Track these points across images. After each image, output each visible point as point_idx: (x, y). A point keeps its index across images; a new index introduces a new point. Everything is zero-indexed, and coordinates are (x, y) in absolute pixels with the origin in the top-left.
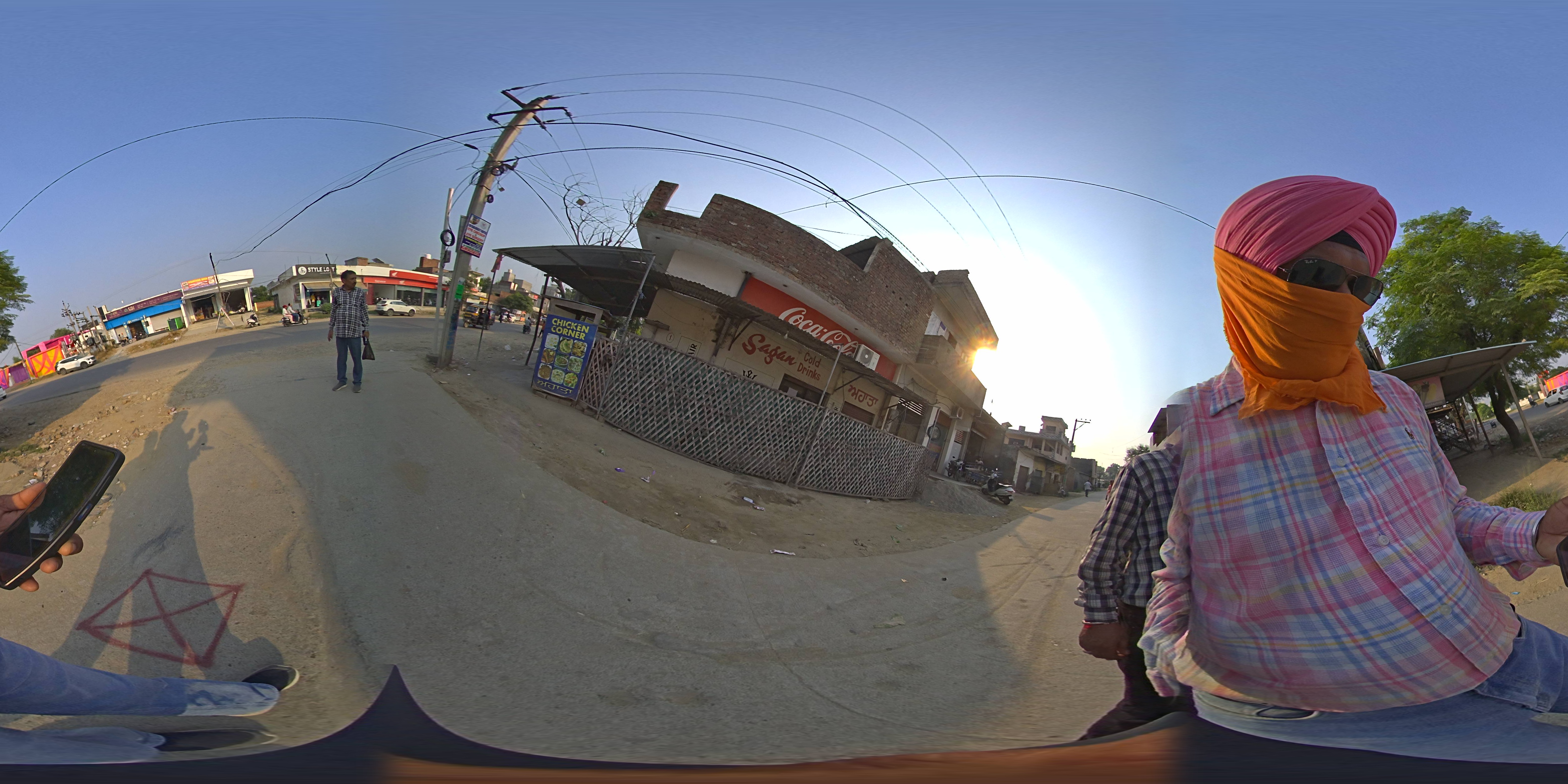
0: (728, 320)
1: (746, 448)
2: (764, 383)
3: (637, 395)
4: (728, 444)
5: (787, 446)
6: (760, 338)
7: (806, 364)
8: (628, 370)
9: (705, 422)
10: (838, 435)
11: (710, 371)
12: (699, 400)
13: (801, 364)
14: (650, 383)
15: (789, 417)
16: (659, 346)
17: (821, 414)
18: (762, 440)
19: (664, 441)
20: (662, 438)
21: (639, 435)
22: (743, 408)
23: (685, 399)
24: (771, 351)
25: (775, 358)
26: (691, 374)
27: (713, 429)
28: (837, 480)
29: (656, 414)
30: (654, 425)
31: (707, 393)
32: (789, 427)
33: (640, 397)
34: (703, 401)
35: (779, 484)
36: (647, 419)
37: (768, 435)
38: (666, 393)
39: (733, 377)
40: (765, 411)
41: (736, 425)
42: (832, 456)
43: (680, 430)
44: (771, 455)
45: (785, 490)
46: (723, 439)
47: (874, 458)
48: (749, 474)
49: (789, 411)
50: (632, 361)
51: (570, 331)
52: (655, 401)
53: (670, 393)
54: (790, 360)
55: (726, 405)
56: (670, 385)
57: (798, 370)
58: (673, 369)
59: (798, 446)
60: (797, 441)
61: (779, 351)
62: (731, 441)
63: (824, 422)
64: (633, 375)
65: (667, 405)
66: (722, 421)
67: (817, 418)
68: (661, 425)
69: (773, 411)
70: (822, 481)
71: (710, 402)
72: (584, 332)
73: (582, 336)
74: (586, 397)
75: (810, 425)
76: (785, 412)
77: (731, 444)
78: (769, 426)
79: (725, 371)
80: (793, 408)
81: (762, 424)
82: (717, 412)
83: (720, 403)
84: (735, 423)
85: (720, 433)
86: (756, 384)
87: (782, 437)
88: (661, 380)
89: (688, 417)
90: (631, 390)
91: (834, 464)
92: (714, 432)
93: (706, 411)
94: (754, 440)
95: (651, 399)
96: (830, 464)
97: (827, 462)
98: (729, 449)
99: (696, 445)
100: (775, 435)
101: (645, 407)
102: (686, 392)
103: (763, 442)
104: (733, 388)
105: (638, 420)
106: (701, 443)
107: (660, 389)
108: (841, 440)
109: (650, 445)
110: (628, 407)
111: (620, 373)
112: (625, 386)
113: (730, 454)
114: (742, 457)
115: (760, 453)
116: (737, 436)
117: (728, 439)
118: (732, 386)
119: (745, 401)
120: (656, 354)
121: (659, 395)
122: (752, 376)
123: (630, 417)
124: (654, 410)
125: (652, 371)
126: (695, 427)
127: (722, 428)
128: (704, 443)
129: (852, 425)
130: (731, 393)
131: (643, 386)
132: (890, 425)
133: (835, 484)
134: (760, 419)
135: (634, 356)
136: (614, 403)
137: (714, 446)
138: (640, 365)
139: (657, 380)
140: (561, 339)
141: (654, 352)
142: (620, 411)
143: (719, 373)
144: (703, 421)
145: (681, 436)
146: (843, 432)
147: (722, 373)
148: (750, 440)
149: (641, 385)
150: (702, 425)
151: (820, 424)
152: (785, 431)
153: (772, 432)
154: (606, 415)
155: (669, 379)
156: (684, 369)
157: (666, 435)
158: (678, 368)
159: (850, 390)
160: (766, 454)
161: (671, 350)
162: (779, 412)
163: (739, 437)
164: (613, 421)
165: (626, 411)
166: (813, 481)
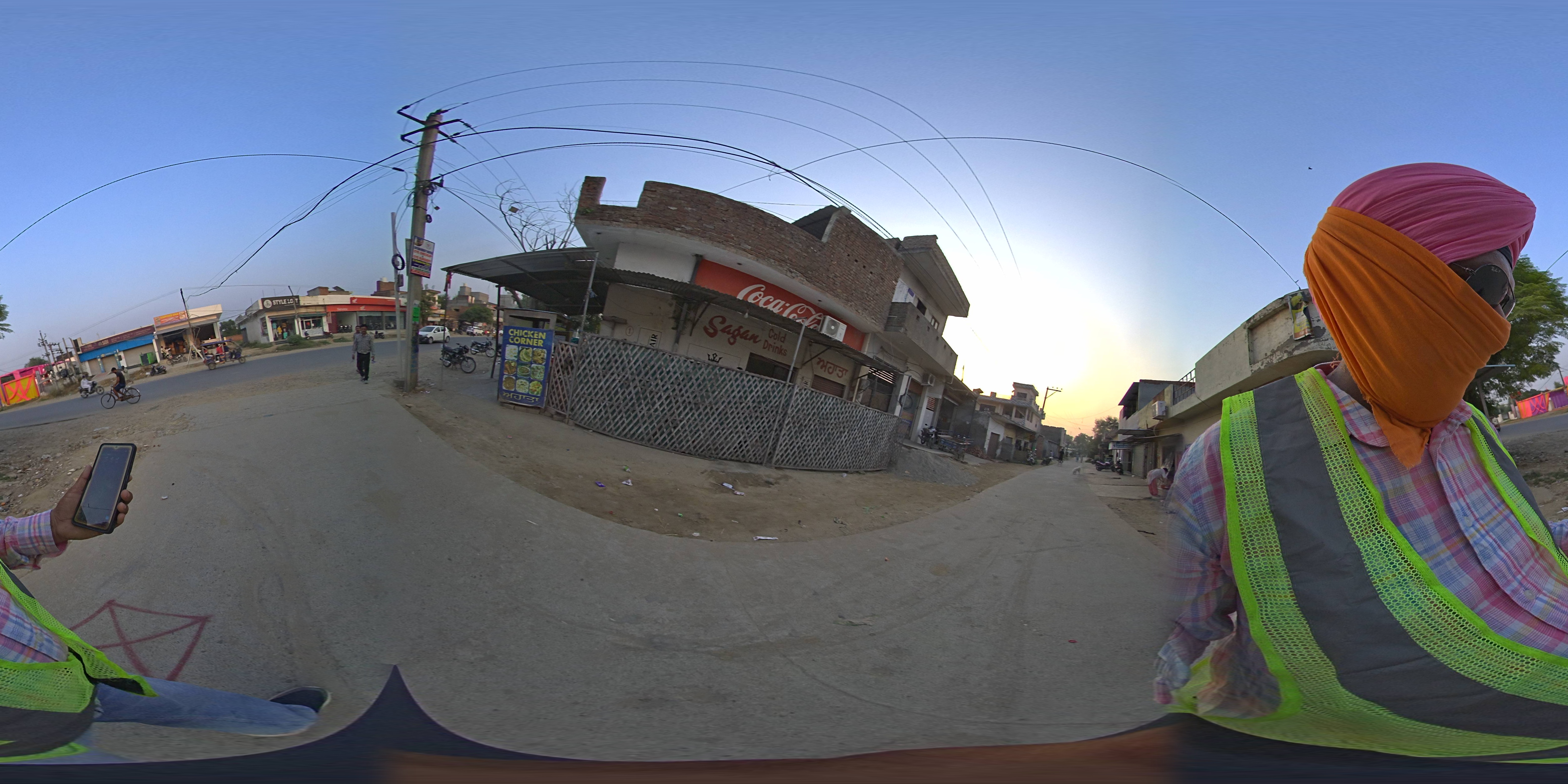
0: (686, 305)
1: (719, 434)
2: (729, 366)
3: (602, 394)
4: (700, 432)
5: (759, 427)
6: (720, 319)
7: (771, 341)
8: (590, 371)
9: (674, 413)
10: (810, 410)
11: (673, 360)
12: (665, 391)
13: (766, 341)
14: (614, 380)
15: (758, 396)
16: (618, 342)
17: (790, 391)
18: (734, 423)
19: (636, 436)
20: (634, 434)
21: (610, 434)
22: (710, 394)
23: (651, 392)
24: (734, 331)
25: (738, 338)
26: (653, 366)
27: (683, 419)
28: (812, 456)
29: (624, 410)
30: (624, 422)
31: (672, 383)
32: (760, 408)
33: (605, 395)
34: (670, 392)
35: (755, 466)
36: (616, 417)
37: (739, 418)
38: (631, 388)
39: (697, 364)
40: (733, 394)
41: (706, 411)
42: (806, 432)
43: (651, 424)
44: (745, 437)
45: (762, 472)
46: (695, 427)
47: (847, 430)
48: (725, 459)
49: (758, 391)
50: (593, 361)
51: (528, 339)
52: (622, 398)
53: (635, 387)
54: (754, 338)
55: (693, 392)
56: (635, 379)
57: (764, 348)
58: (635, 363)
59: (770, 425)
60: (769, 421)
61: (742, 331)
62: (703, 428)
63: (794, 398)
64: (596, 375)
65: (634, 401)
66: (691, 409)
67: (786, 395)
68: (631, 422)
69: (741, 393)
70: (797, 458)
71: (677, 391)
72: (541, 339)
73: (541, 343)
74: (553, 403)
75: (780, 403)
76: (754, 393)
77: (703, 431)
78: (739, 409)
79: (688, 358)
80: (761, 387)
81: (731, 407)
82: (685, 401)
83: (687, 392)
84: (704, 410)
85: (691, 421)
86: (721, 368)
87: (753, 419)
88: (624, 376)
89: (656, 410)
90: (596, 390)
91: (808, 441)
92: (685, 421)
93: (674, 401)
94: (725, 425)
95: (617, 397)
96: (804, 440)
97: (801, 438)
98: (702, 437)
99: (668, 435)
100: (746, 417)
101: (612, 405)
102: (651, 385)
103: (735, 426)
104: (698, 375)
105: (608, 418)
106: (673, 434)
107: (625, 385)
108: (813, 416)
109: (621, 442)
110: (595, 408)
111: (583, 375)
112: (590, 387)
113: (703, 441)
114: (716, 443)
115: (733, 437)
116: (709, 422)
117: (699, 427)
118: (696, 372)
119: (712, 386)
120: (615, 351)
121: (624, 392)
122: (717, 359)
123: (599, 417)
124: (621, 406)
125: (614, 369)
126: (665, 419)
127: (692, 416)
128: (676, 434)
129: (822, 399)
130: (697, 379)
131: (607, 384)
132: (861, 395)
133: (811, 460)
134: (729, 403)
135: (595, 356)
136: (581, 406)
137: (687, 435)
138: (602, 363)
139: (621, 377)
140: (520, 349)
141: (613, 349)
142: (588, 412)
143: (681, 361)
144: (672, 412)
145: (652, 429)
146: (814, 407)
147: (685, 361)
148: (722, 424)
149: (605, 384)
150: (671, 415)
151: (790, 401)
152: (756, 411)
153: (743, 414)
154: (576, 417)
155: (632, 374)
156: (646, 362)
157: (637, 430)
158: (640, 362)
159: (818, 363)
160: (739, 437)
161: (630, 345)
162: (748, 393)
163: (711, 423)
164: (583, 422)
165: (595, 412)
166: (789, 459)
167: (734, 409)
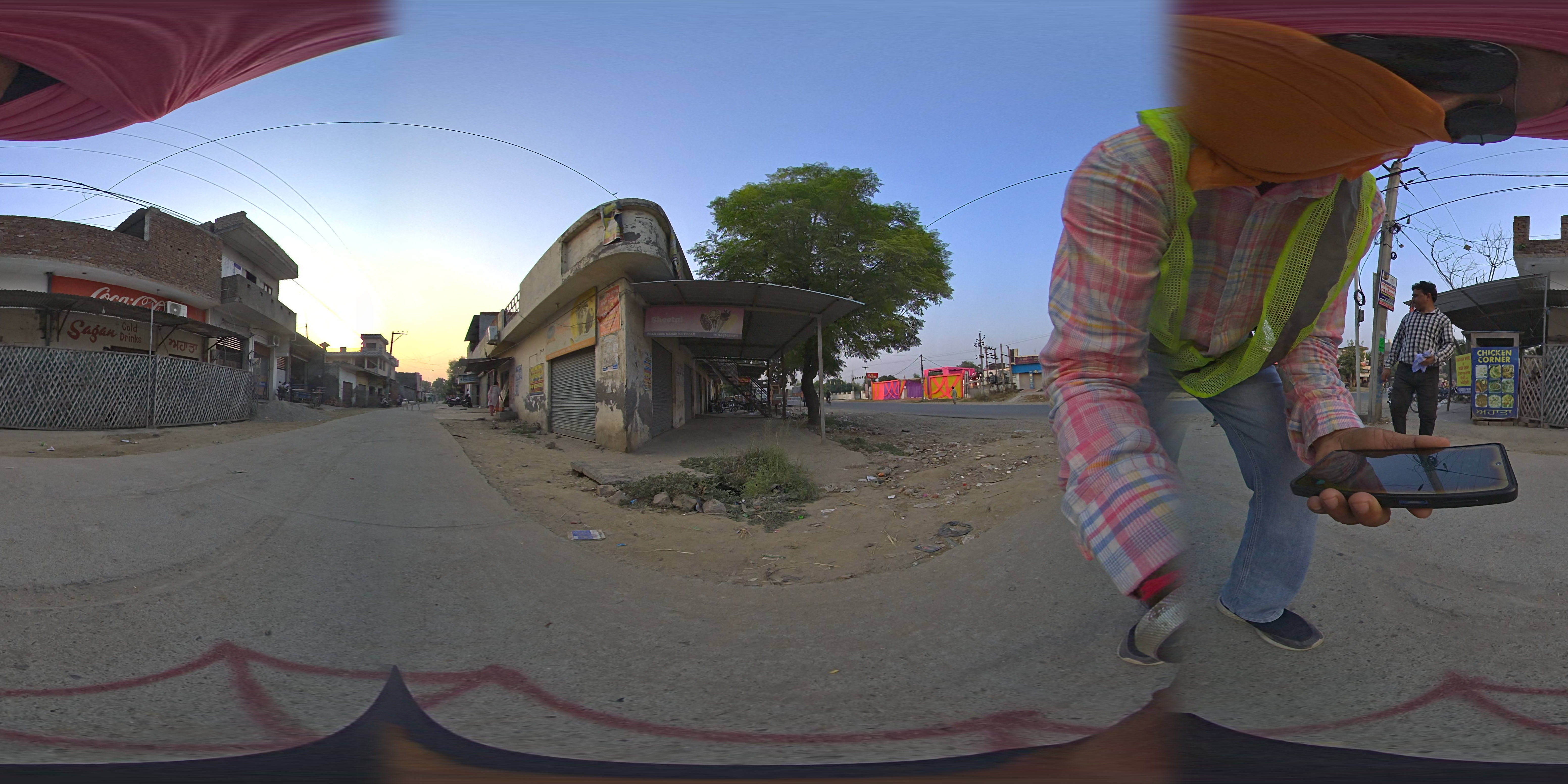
0: (48, 317)
1: (106, 407)
5: (136, 395)
9: (66, 397)
10: (173, 375)
15: (130, 370)
17: (154, 361)
18: (116, 395)
22: (92, 375)
24: (93, 331)
29: (24, 404)
32: (133, 379)
34: (59, 380)
35: (141, 429)
40: (110, 372)
41: (91, 390)
42: (174, 393)
44: (127, 406)
45: (148, 431)
47: (207, 387)
48: (116, 428)
49: (128, 366)
59: (145, 392)
60: (143, 389)
61: (100, 329)
62: (92, 405)
63: (158, 367)
67: (152, 365)
76: (126, 368)
82: (72, 385)
85: (81, 401)
96: (174, 400)
97: (171, 399)
99: (65, 417)
103: (116, 398)
108: (177, 378)
109: (26, 431)
113: (94, 417)
114: (104, 417)
115: (117, 408)
116: (96, 398)
119: (92, 369)
121: (22, 388)
124: (22, 400)
126: (60, 404)
127: (81, 396)
128: (72, 413)
129: (181, 364)
130: (79, 366)
131: (6, 384)
134: (108, 379)
137: (80, 413)
144: (64, 395)
145: (51, 414)
146: (176, 371)
147: (67, 353)
148: (106, 398)
152: (131, 383)
153: (121, 386)
155: (26, 371)
156: (35, 359)
157: (39, 418)
158: (30, 360)
160: (122, 407)
162: (121, 369)
166: (166, 419)
167: (113, 384)
